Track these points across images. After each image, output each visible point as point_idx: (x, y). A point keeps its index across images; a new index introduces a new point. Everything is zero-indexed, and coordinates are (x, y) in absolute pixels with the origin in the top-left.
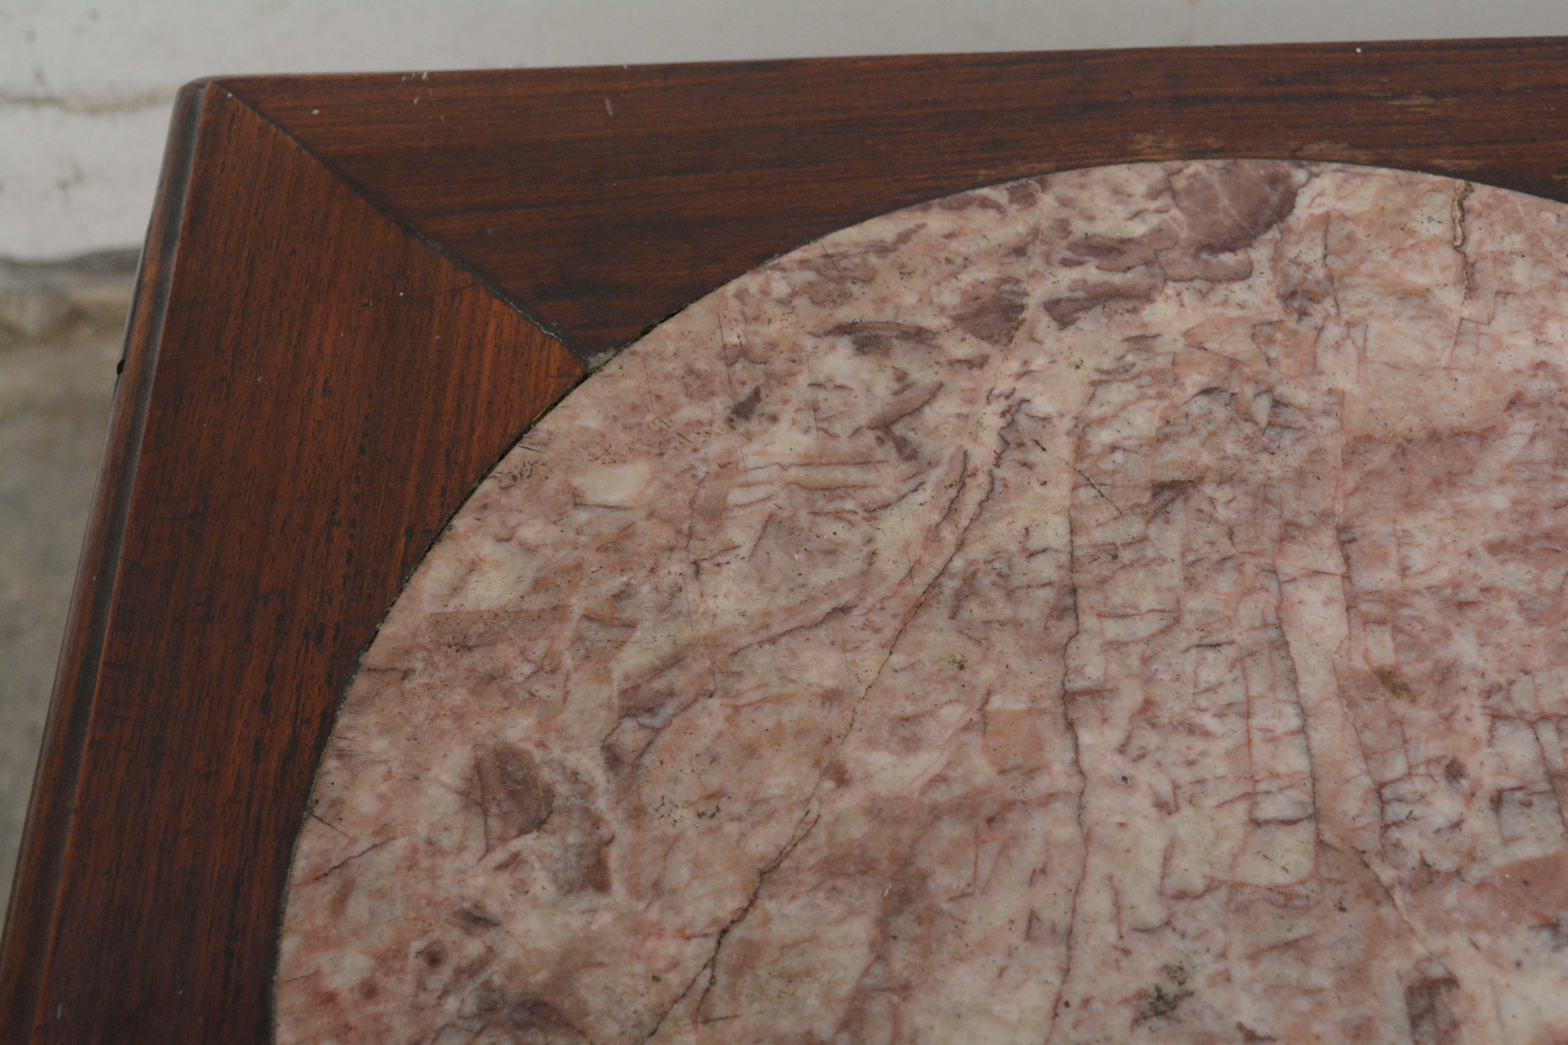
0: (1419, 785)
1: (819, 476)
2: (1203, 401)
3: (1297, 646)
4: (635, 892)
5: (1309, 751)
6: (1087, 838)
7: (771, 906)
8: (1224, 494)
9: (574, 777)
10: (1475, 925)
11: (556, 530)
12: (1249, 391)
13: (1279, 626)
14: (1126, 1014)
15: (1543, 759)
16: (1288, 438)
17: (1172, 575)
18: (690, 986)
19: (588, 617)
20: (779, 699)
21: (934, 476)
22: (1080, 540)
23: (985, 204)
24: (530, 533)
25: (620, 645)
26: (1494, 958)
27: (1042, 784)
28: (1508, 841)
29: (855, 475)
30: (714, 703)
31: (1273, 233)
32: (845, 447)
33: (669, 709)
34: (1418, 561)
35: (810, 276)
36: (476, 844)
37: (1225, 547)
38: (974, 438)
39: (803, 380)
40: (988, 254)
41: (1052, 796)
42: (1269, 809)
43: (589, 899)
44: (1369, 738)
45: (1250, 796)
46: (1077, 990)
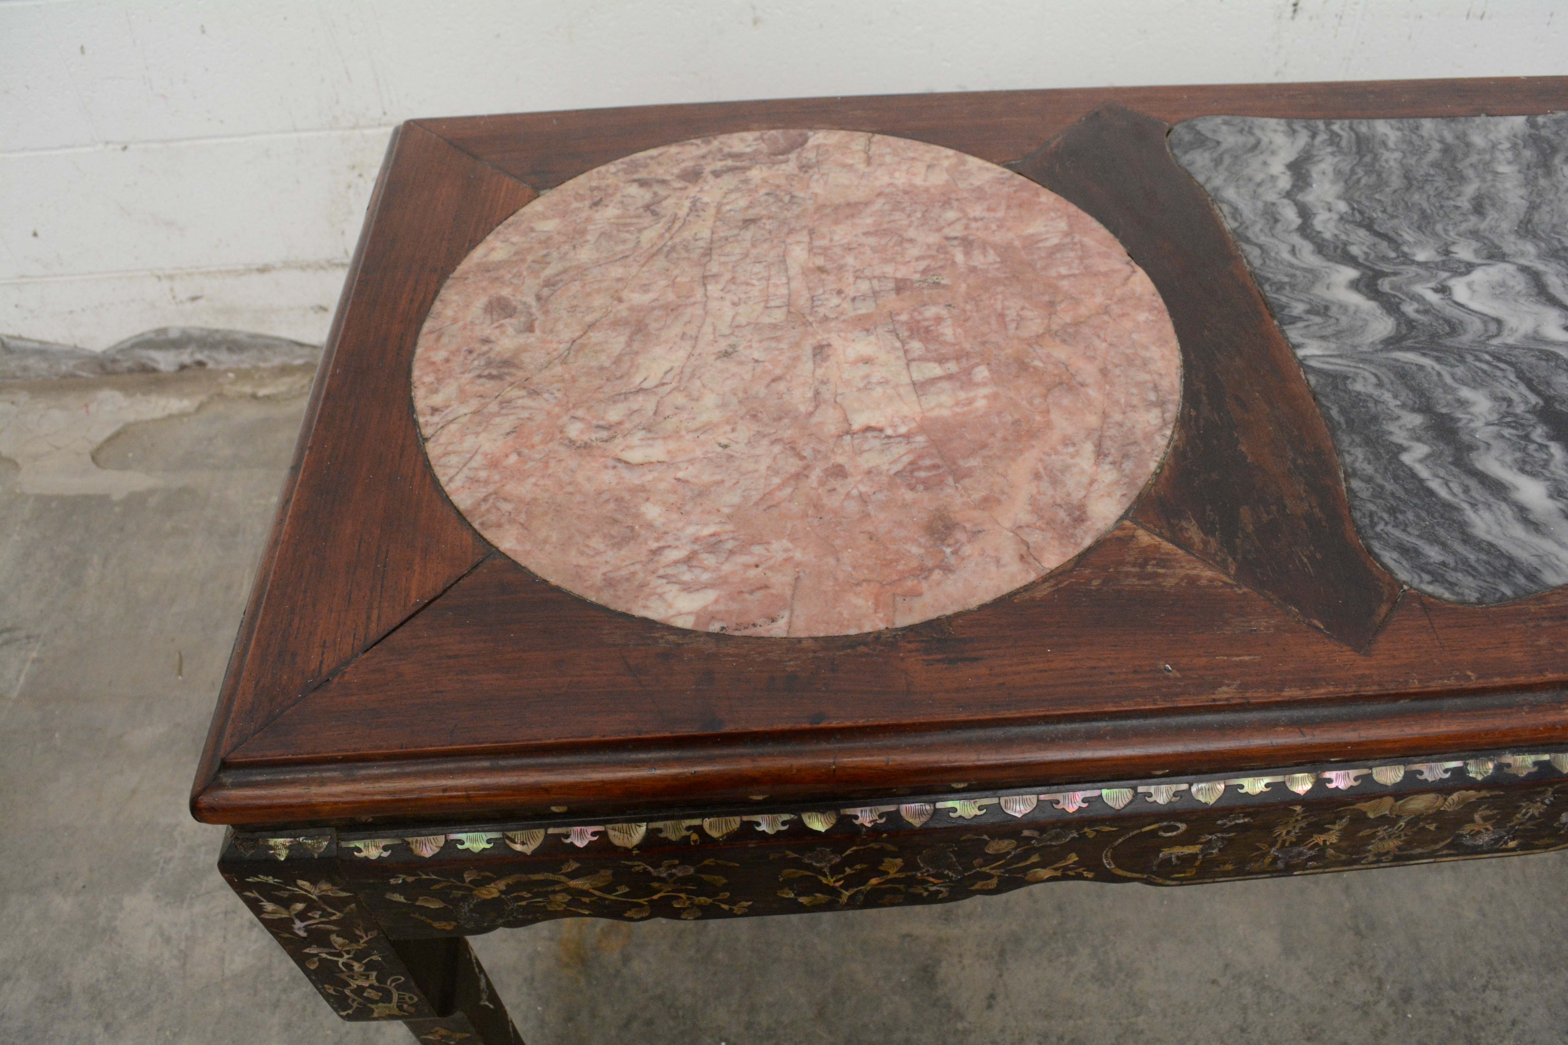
0: (827, 296)
1: (622, 221)
2: (766, 197)
3: (789, 261)
4: (543, 332)
5: (789, 289)
6: (706, 313)
7: (591, 334)
8: (768, 222)
9: (525, 303)
10: (841, 331)
11: (524, 239)
12: (782, 194)
13: (784, 256)
14: (714, 357)
15: (872, 288)
16: (794, 207)
17: (747, 244)
18: (561, 355)
19: (534, 261)
20: (600, 281)
21: (663, 220)
22: (716, 236)
23: (692, 144)
24: (515, 239)
25: (544, 269)
26: (845, 339)
27: (692, 300)
28: (855, 309)
29: (634, 220)
30: (577, 283)
31: (799, 150)
32: (632, 213)
33: (561, 284)
34: (836, 238)
35: (625, 166)
36: (488, 321)
37: (768, 236)
38: (680, 209)
39: (618, 195)
40: (692, 158)
41: (695, 303)
42: (772, 304)
43: (528, 334)
44: (811, 285)
45: (767, 301)
46: (697, 351)
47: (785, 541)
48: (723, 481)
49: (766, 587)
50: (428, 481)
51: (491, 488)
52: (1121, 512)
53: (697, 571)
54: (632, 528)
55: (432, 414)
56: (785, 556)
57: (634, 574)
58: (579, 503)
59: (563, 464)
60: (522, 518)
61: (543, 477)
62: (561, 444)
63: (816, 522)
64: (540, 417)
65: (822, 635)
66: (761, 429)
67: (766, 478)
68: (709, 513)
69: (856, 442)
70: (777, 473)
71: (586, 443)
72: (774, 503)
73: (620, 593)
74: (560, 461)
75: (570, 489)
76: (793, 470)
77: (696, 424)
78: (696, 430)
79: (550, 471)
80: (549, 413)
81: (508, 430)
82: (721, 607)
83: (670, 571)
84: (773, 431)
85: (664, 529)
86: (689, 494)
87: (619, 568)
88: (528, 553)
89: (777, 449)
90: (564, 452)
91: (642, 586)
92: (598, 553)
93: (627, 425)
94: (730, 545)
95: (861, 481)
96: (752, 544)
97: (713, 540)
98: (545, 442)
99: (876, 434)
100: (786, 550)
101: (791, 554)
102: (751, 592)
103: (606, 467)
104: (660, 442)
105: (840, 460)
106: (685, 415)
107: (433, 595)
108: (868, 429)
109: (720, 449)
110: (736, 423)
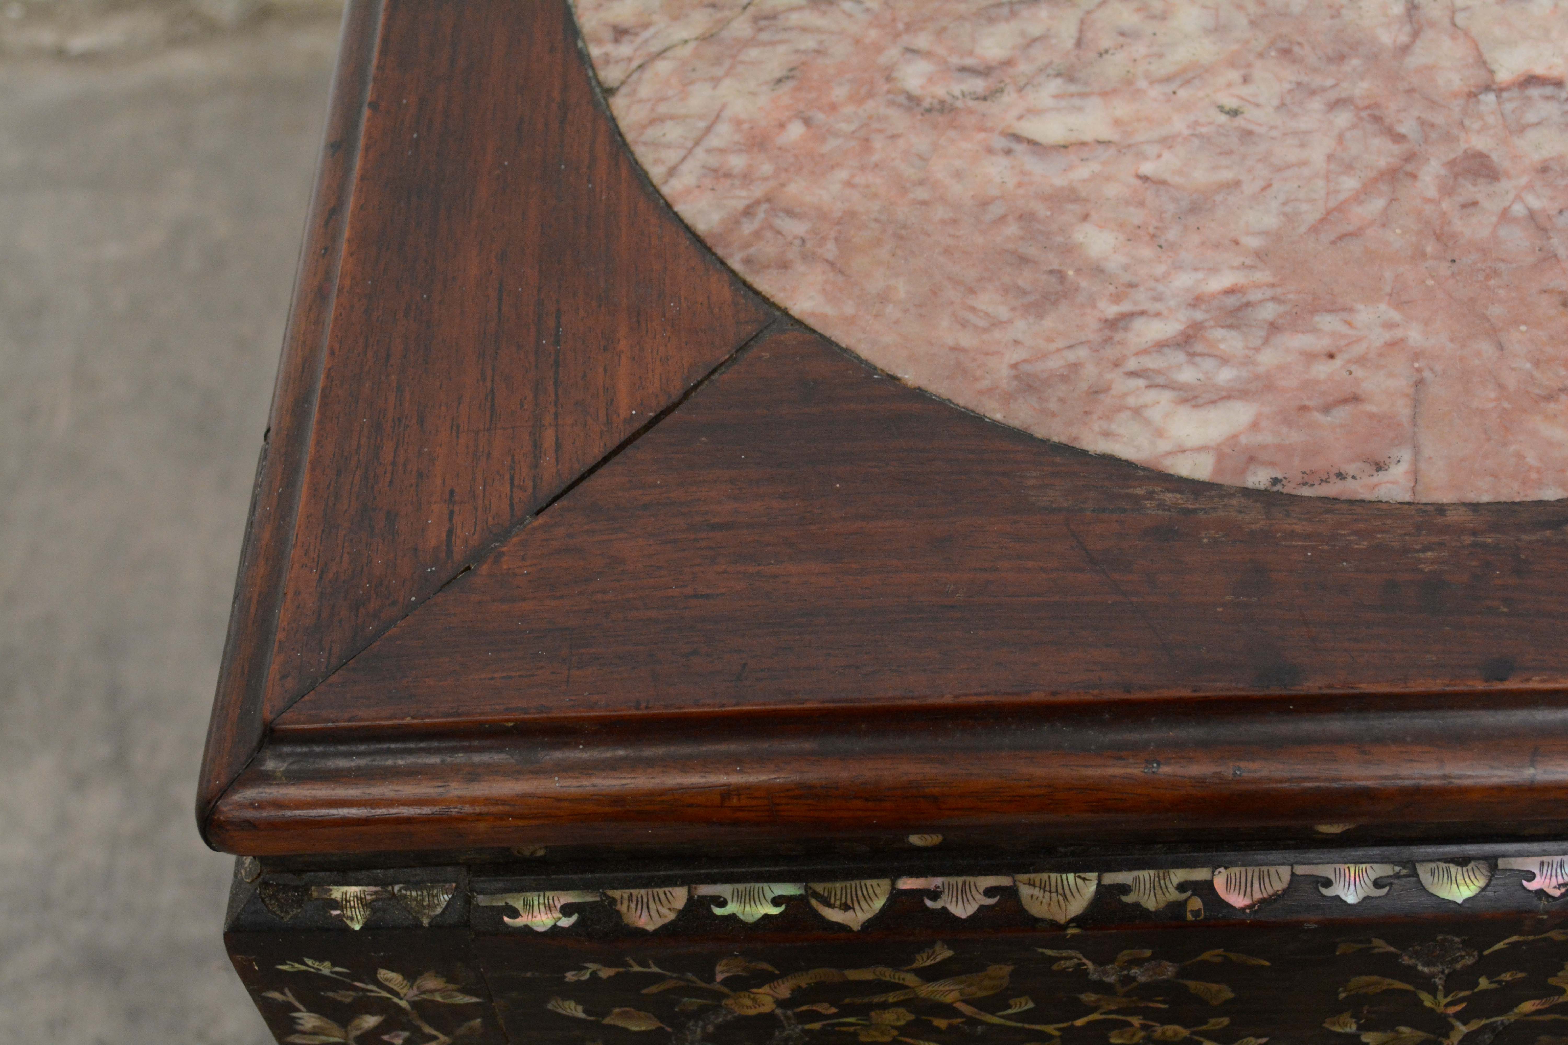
47: (1383, 307)
48: (1237, 183)
49: (1355, 399)
50: (624, 174)
51: (758, 191)
53: (1208, 364)
54: (1060, 275)
55: (616, 41)
56: (1387, 336)
57: (1075, 367)
58: (943, 222)
59: (901, 142)
60: (830, 250)
61: (863, 168)
62: (891, 103)
63: (1444, 269)
64: (840, 50)
65: (1485, 498)
66: (1305, 79)
67: (1327, 178)
68: (1217, 246)
69: (1509, 107)
70: (1349, 168)
71: (942, 102)
72: (1350, 228)
73: (1053, 405)
74: (894, 137)
75: (922, 194)
76: (1382, 163)
77: (1166, 67)
78: (1168, 79)
79: (875, 158)
80: (857, 42)
81: (778, 74)
82: (1266, 437)
83: (1151, 362)
84: (1329, 82)
85: (1126, 277)
86: (1171, 207)
87: (1044, 356)
88: (850, 321)
89: (1343, 119)
90: (899, 120)
91: (1096, 392)
92: (997, 323)
93: (1024, 67)
94: (1269, 312)
95: (1530, 187)
96: (1314, 311)
97: (1232, 301)
98: (856, 99)
99: (1549, 90)
100: (1390, 325)
101: (1399, 333)
102: (1326, 409)
103: (990, 151)
104: (1096, 101)
105: (1479, 143)
106: (1140, 49)
107: (664, 402)
108: (1530, 80)
109: (1223, 118)
110: (1249, 65)
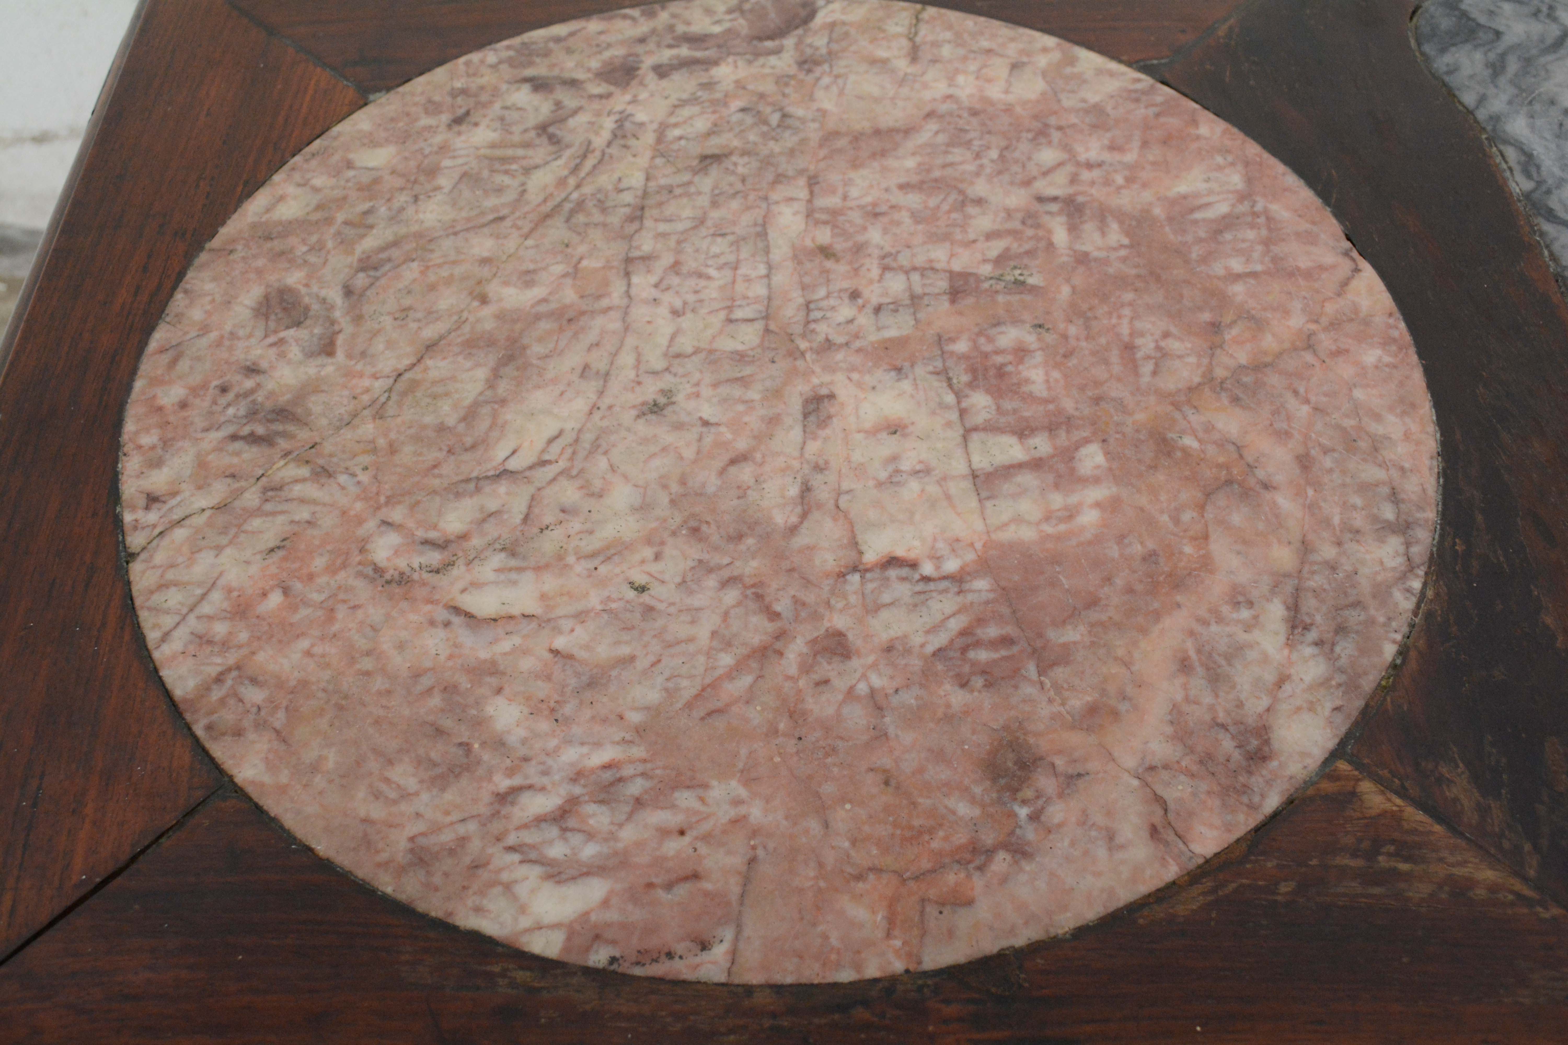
0: (832, 302)
1: (499, 153)
2: (740, 115)
3: (772, 234)
4: (350, 356)
5: (769, 286)
6: (627, 329)
7: (429, 362)
8: (742, 161)
9: (324, 301)
10: (853, 369)
11: (334, 181)
12: (769, 110)
13: (764, 225)
14: (634, 413)
15: (910, 288)
16: (787, 134)
17: (704, 201)
18: (374, 402)
19: (346, 223)
20: (454, 263)
21: (568, 153)
22: (652, 184)
23: (625, 17)
24: (318, 182)
25: (363, 236)
26: (859, 385)
27: (605, 303)
28: (879, 329)
29: (520, 152)
30: (414, 265)
31: (800, 31)
32: (516, 138)
33: (387, 267)
34: (854, 192)
35: (511, 53)
36: (259, 333)
37: (739, 186)
38: (597, 133)
39: (497, 106)
40: (622, 43)
41: (609, 308)
42: (739, 314)
43: (322, 360)
44: (807, 280)
45: (730, 308)
46: (607, 401)
47: (734, 783)
48: (632, 659)
49: (695, 876)
50: (127, 637)
51: (231, 658)
52: (1331, 744)
53: (576, 839)
54: (468, 748)
55: (147, 508)
56: (733, 813)
57: (463, 840)
58: (379, 693)
59: (360, 614)
60: (279, 719)
61: (322, 638)
62: (360, 574)
63: (791, 746)
64: (328, 521)
65: (789, 980)
66: (705, 557)
67: (708, 655)
68: (605, 720)
69: (870, 586)
70: (728, 644)
71: (402, 574)
72: (719, 705)
73: (437, 879)
74: (355, 607)
75: (367, 664)
76: (756, 640)
77: (593, 543)
78: (593, 555)
79: (336, 627)
80: (344, 513)
81: (271, 545)
82: (612, 916)
83: (529, 837)
84: (726, 560)
85: (523, 751)
86: (573, 682)
87: (438, 829)
88: (283, 790)
89: (731, 596)
90: (363, 590)
91: (476, 866)
92: (405, 795)
93: (476, 542)
94: (636, 788)
95: (874, 666)
96: (674, 788)
97: (608, 776)
98: (332, 570)
99: (905, 572)
100: (737, 802)
101: (743, 810)
102: (669, 886)
103: (432, 623)
104: (529, 576)
105: (840, 621)
106: (576, 525)
107: (111, 867)
108: (892, 561)
109: (631, 594)
110: (662, 543)
